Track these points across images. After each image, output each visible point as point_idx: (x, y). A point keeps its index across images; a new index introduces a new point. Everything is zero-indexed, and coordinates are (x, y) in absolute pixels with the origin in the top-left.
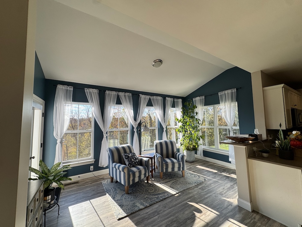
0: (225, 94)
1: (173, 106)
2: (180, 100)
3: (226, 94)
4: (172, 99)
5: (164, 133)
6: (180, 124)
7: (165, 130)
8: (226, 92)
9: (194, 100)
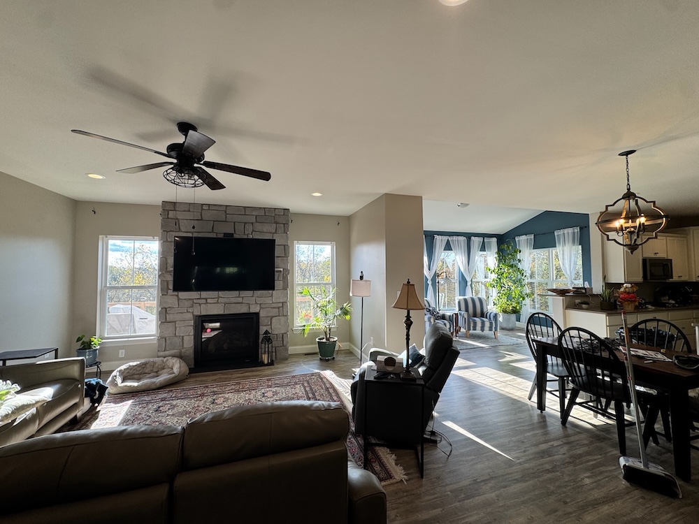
0: (564, 234)
1: (483, 248)
2: (494, 240)
3: (566, 235)
4: (481, 239)
5: (469, 288)
6: (494, 276)
7: (469, 284)
8: (566, 231)
9: (517, 239)
